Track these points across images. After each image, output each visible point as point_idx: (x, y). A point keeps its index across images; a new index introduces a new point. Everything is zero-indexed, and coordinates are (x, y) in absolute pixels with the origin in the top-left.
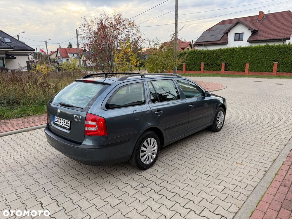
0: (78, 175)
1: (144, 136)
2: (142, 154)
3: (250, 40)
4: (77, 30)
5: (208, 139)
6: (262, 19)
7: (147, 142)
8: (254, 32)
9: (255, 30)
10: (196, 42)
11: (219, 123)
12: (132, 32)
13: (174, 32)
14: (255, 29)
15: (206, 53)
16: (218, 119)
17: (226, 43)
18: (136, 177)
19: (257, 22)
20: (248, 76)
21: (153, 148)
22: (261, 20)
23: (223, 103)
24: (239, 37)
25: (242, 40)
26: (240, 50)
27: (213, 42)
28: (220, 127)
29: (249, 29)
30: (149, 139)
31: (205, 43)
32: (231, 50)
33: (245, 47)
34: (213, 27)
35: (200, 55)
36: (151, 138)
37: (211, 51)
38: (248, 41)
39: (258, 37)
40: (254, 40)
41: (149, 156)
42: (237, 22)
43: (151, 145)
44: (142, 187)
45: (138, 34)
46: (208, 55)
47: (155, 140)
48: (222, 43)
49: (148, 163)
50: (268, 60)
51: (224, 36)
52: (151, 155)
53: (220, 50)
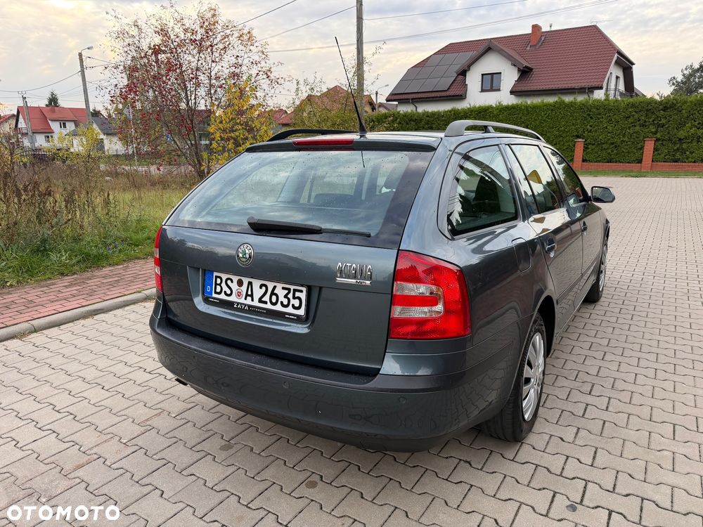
2: (525, 391)
3: (517, 89)
6: (538, 43)
8: (525, 72)
9: (526, 67)
10: (392, 94)
12: (248, 59)
14: (525, 64)
15: (421, 120)
17: (461, 97)
19: (528, 48)
22: (535, 46)
24: (491, 83)
25: (499, 90)
26: (501, 111)
27: (433, 95)
29: (514, 65)
31: (414, 96)
32: (480, 112)
33: (510, 104)
34: (428, 58)
35: (407, 124)
37: (433, 114)
38: (512, 92)
39: (534, 83)
40: (526, 89)
42: (488, 47)
46: (427, 124)
48: (453, 96)
50: (564, 135)
51: (458, 79)
53: (453, 112)
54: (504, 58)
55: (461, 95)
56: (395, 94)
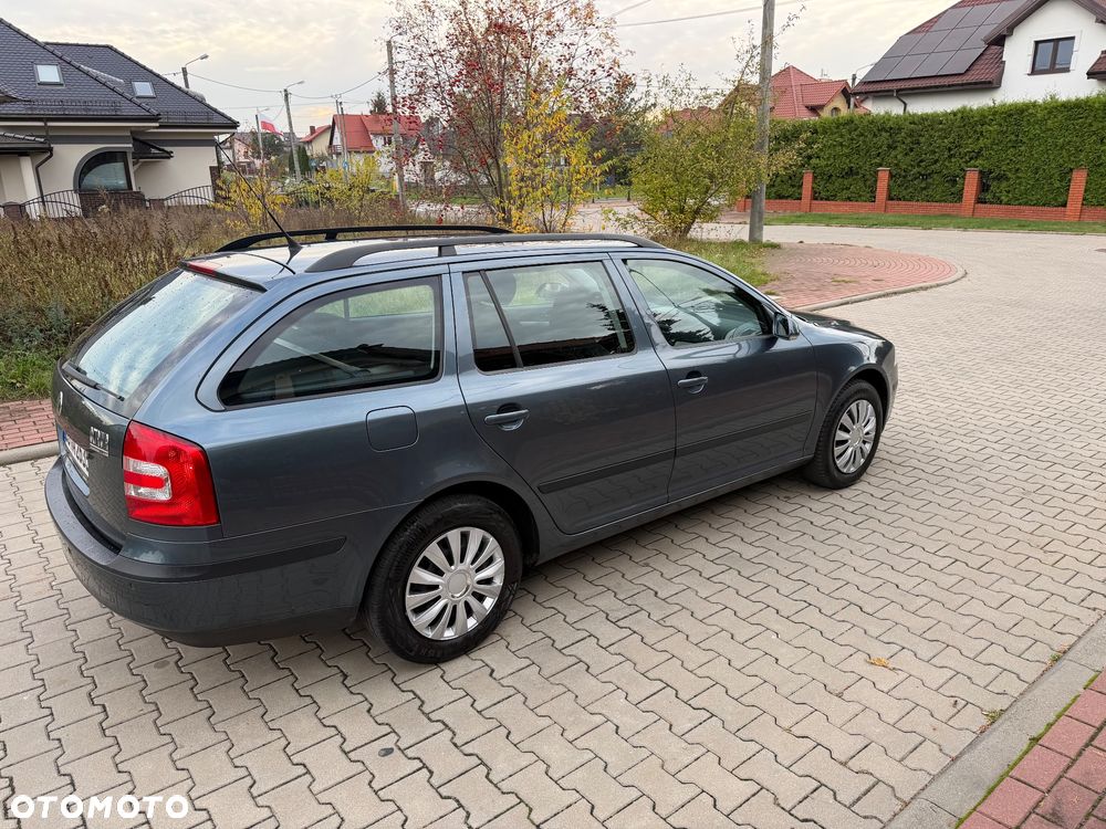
0: (160, 663)
1: (424, 520)
2: (413, 600)
3: (1103, 68)
4: (389, 43)
5: (786, 521)
7: (445, 545)
10: (864, 83)
11: (850, 450)
12: (585, 47)
13: (758, 41)
15: (900, 129)
16: (841, 435)
17: (991, 85)
18: (385, 696)
20: (1079, 227)
21: (477, 571)
23: (873, 360)
24: (1052, 57)
25: (1067, 70)
26: (1050, 113)
27: (937, 82)
28: (853, 469)
29: (1102, 22)
30: (453, 537)
31: (903, 85)
32: (1010, 115)
33: (1074, 99)
34: (939, 16)
35: (875, 135)
36: (465, 529)
37: (924, 118)
38: (1090, 74)
41: (455, 608)
43: (469, 558)
44: (388, 752)
45: (607, 54)
46: (911, 136)
47: (488, 535)
48: (976, 83)
49: (449, 634)
51: (988, 52)
52: (466, 604)
53: (960, 115)
54: (1084, 11)
55: (990, 82)
56: (869, 82)
